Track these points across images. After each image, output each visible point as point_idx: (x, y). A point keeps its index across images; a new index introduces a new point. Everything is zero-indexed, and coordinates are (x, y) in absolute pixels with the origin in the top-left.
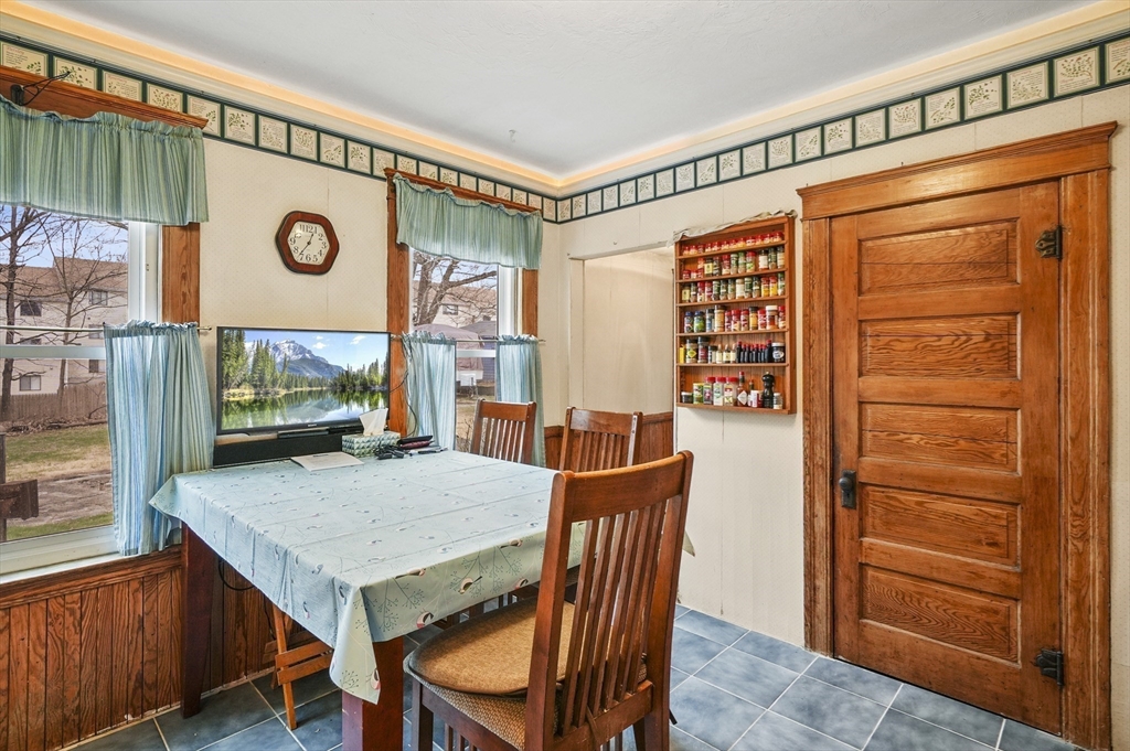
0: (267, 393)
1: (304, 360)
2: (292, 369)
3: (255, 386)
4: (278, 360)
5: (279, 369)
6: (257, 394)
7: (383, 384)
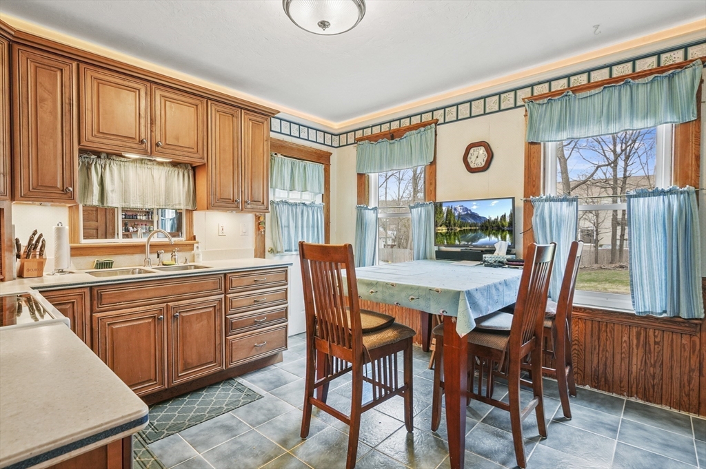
0: (452, 229)
1: (467, 214)
2: (462, 219)
3: (447, 226)
4: (456, 215)
5: (457, 218)
6: (448, 230)
7: (509, 226)
